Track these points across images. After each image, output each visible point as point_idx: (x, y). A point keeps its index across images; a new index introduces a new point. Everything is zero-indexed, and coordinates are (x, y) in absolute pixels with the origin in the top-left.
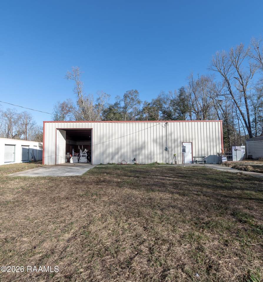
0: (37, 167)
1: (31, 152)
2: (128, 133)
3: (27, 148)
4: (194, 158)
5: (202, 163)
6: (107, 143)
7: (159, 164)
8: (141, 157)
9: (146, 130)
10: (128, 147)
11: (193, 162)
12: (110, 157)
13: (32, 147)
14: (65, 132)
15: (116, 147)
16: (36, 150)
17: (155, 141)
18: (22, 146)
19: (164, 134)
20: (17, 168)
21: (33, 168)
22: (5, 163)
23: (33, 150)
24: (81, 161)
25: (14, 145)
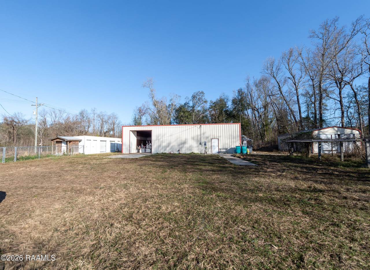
0: (118, 154)
1: (116, 145)
2: (175, 133)
3: (113, 142)
4: (219, 150)
5: (225, 153)
6: (161, 139)
7: (194, 153)
8: (183, 149)
9: (187, 131)
10: (175, 142)
11: (219, 152)
12: (163, 149)
13: (116, 142)
14: (136, 132)
15: (167, 142)
16: (120, 144)
17: (193, 138)
18: (110, 141)
19: (199, 134)
20: (107, 155)
21: (116, 155)
22: (101, 152)
23: (117, 144)
24: (147, 151)
25: (106, 141)
